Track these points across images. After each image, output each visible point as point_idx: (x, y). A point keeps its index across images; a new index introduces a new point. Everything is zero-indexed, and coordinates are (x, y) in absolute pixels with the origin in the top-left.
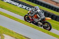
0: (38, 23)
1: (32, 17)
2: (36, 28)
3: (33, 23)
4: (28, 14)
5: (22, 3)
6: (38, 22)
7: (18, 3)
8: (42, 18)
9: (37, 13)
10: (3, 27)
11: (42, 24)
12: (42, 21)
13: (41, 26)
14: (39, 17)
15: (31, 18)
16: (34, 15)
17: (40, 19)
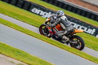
0: (63, 38)
1: (52, 28)
2: (96, 62)
3: (54, 37)
4: (46, 23)
6: (63, 35)
8: (69, 30)
10: (41, 59)
11: (68, 39)
12: (69, 34)
13: (67, 43)
14: (64, 28)
15: (50, 30)
16: (56, 25)
17: (66, 32)
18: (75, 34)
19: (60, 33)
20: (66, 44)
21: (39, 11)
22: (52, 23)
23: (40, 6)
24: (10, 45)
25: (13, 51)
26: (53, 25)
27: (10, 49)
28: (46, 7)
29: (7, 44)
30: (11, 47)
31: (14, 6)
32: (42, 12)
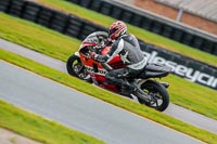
5: (203, 68)
7: (189, 66)
24: (64, 125)
25: (72, 138)
27: (65, 134)
29: (59, 123)
30: (68, 130)
31: (75, 40)
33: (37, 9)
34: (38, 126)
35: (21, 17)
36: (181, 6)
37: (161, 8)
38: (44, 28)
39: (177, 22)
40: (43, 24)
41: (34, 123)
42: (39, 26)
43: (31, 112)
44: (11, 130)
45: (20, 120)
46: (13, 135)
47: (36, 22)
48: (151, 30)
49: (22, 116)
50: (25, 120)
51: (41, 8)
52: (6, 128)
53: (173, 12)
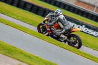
0: (61, 36)
3: (52, 36)
4: (44, 22)
6: (61, 34)
8: (67, 28)
9: (59, 20)
11: (66, 38)
13: (65, 41)
14: (62, 27)
15: (48, 29)
16: (54, 24)
17: (64, 31)
18: (72, 33)
19: (58, 32)
20: (63, 43)
21: (73, 24)
22: (50, 22)
23: (73, 19)
26: (51, 24)
28: (80, 20)
32: (76, 25)
33: (31, 6)
34: (31, 58)
35: (24, 9)
36: (96, 5)
37: (87, 5)
38: (34, 14)
39: (94, 12)
40: (34, 12)
41: (29, 57)
42: (32, 13)
43: (28, 52)
44: (19, 60)
45: (23, 55)
46: (19, 62)
47: (30, 11)
48: (82, 15)
49: (24, 53)
50: (25, 55)
51: (33, 5)
52: (17, 59)
53: (92, 8)
